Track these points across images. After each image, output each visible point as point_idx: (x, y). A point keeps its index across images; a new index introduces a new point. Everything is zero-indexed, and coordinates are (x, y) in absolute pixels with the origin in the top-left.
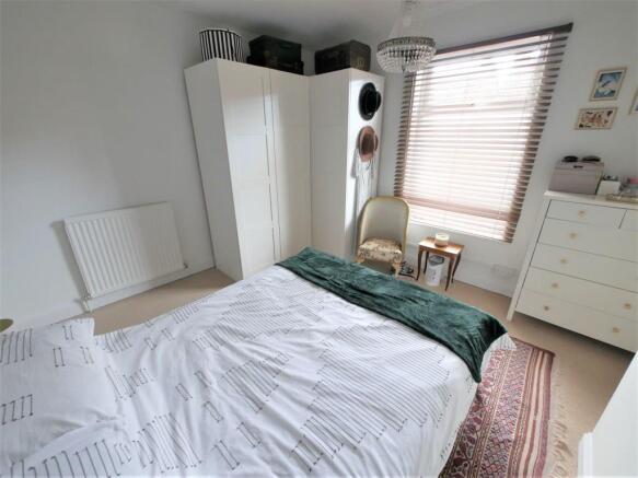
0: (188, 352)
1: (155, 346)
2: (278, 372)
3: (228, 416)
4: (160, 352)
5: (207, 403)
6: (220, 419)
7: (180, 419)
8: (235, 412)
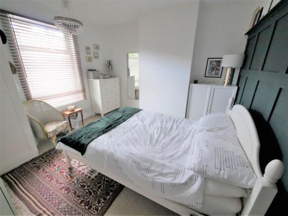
0: (166, 147)
1: (171, 156)
2: (161, 127)
3: (177, 131)
4: (172, 154)
5: (178, 135)
6: (179, 132)
7: (185, 137)
8: (176, 130)
